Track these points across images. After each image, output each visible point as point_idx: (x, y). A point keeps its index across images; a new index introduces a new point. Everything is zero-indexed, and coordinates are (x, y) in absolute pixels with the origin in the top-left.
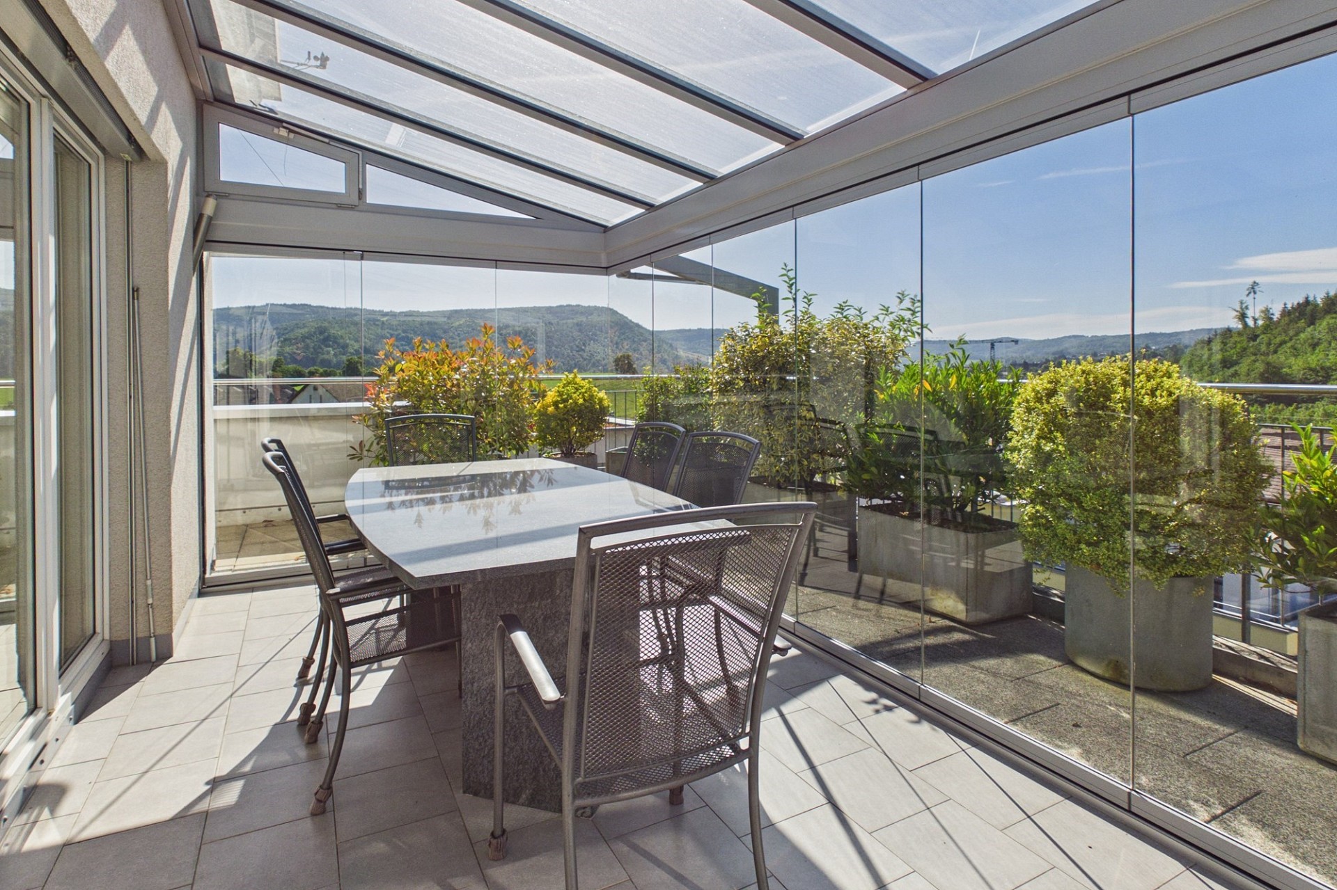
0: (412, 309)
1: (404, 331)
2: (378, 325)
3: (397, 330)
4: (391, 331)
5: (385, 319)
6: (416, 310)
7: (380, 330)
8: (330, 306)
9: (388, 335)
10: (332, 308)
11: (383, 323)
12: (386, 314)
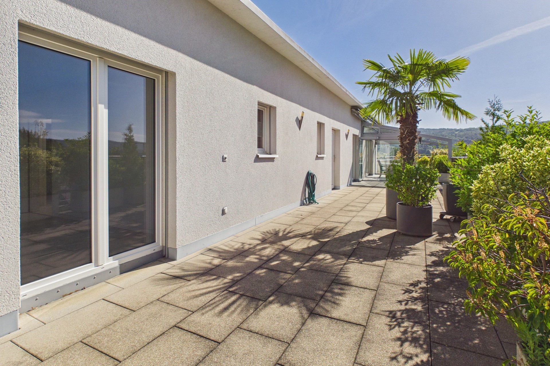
0: (471, 127)
1: (466, 138)
2: (453, 135)
3: (463, 137)
4: (460, 138)
5: (457, 132)
6: (473, 127)
7: (454, 138)
8: (432, 128)
9: (458, 140)
10: (433, 129)
11: (456, 134)
12: (458, 130)
